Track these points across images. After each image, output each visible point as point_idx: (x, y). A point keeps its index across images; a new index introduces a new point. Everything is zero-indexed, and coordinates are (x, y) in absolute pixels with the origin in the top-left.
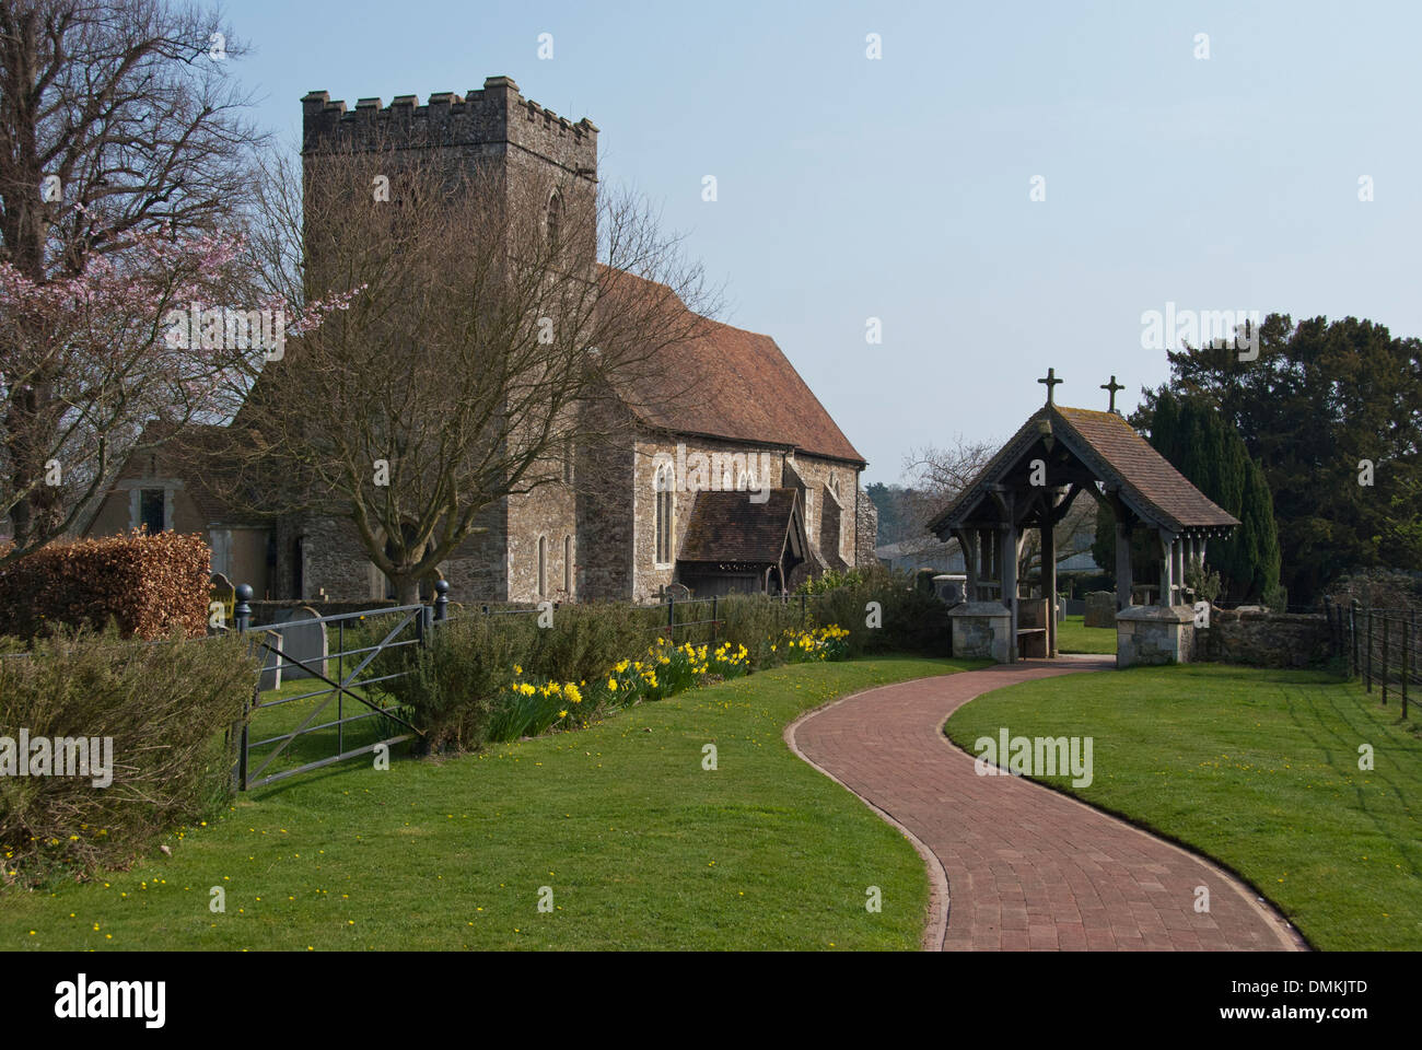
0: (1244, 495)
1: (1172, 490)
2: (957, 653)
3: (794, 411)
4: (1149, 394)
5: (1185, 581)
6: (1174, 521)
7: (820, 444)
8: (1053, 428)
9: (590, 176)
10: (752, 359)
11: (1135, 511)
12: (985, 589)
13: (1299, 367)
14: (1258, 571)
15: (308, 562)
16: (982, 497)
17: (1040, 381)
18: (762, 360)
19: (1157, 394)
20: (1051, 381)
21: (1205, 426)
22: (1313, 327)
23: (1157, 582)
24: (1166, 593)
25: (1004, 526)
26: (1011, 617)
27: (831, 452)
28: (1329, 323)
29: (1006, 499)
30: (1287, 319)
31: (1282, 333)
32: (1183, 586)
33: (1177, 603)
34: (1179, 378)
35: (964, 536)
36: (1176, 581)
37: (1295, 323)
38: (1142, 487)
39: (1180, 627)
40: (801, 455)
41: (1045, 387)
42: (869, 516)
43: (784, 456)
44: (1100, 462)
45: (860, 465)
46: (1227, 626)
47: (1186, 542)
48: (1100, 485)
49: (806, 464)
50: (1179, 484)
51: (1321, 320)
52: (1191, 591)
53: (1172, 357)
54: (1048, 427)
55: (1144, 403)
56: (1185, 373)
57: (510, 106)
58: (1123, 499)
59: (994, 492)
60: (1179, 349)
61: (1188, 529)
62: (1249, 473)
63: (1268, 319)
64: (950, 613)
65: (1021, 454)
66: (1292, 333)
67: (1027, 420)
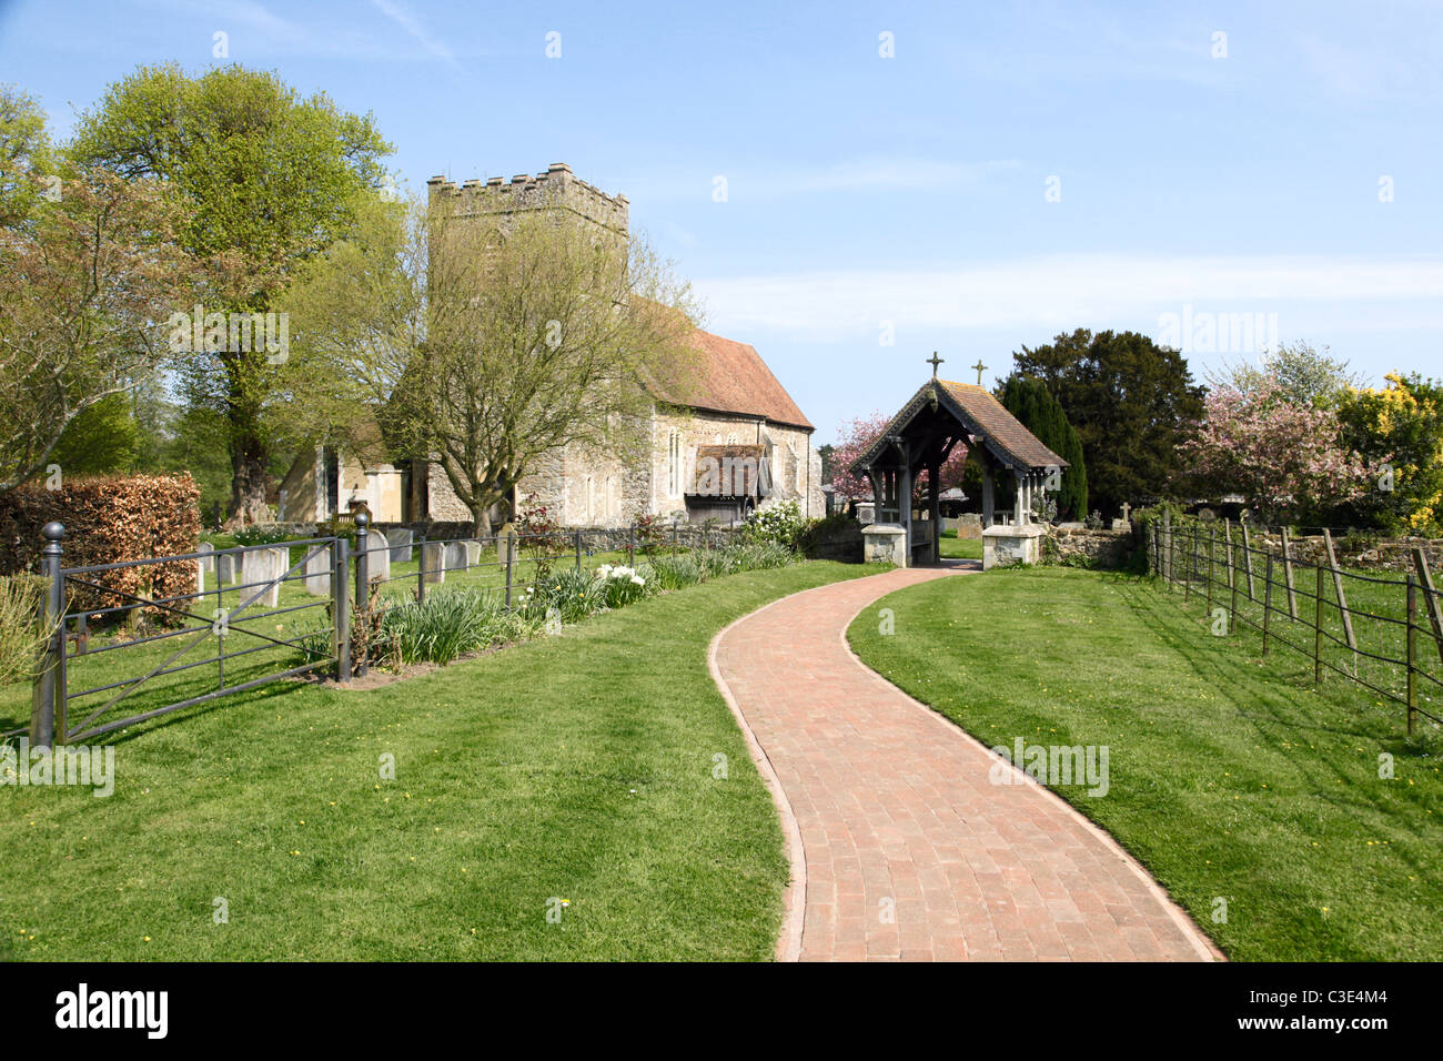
0: (1065, 446)
1: (1022, 441)
2: (866, 559)
3: (766, 394)
4: (1000, 381)
5: (1032, 507)
6: (1026, 465)
7: (783, 415)
8: (939, 396)
9: (624, 232)
10: (738, 360)
11: (996, 455)
12: (888, 514)
13: (1096, 364)
14: (1074, 499)
15: (432, 494)
16: (886, 446)
17: (928, 361)
18: (745, 360)
19: (1005, 381)
20: (936, 362)
21: (1038, 398)
22: (1105, 337)
23: (1013, 509)
24: (1018, 516)
25: (902, 467)
26: (907, 535)
27: (791, 422)
28: (1115, 335)
29: (903, 448)
30: (1088, 332)
31: (1086, 341)
32: (1030, 511)
33: (1026, 523)
34: (1019, 371)
35: (872, 474)
36: (1025, 507)
37: (1094, 335)
38: (1001, 438)
39: (1028, 541)
40: (770, 423)
41: (931, 365)
42: (816, 464)
43: (758, 424)
44: (971, 421)
45: (809, 430)
46: (1062, 540)
47: (1032, 478)
48: (971, 437)
49: (774, 430)
50: (1027, 437)
51: (1109, 334)
52: (1036, 514)
53: (1016, 356)
54: (934, 395)
55: (997, 387)
56: (1024, 367)
57: (566, 183)
58: (989, 448)
59: (895, 443)
60: (1020, 351)
61: (1035, 469)
62: (1067, 431)
63: (1076, 332)
64: (864, 531)
65: (914, 415)
66: (1091, 342)
67: (918, 389)
